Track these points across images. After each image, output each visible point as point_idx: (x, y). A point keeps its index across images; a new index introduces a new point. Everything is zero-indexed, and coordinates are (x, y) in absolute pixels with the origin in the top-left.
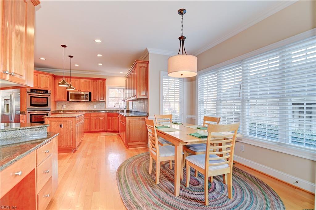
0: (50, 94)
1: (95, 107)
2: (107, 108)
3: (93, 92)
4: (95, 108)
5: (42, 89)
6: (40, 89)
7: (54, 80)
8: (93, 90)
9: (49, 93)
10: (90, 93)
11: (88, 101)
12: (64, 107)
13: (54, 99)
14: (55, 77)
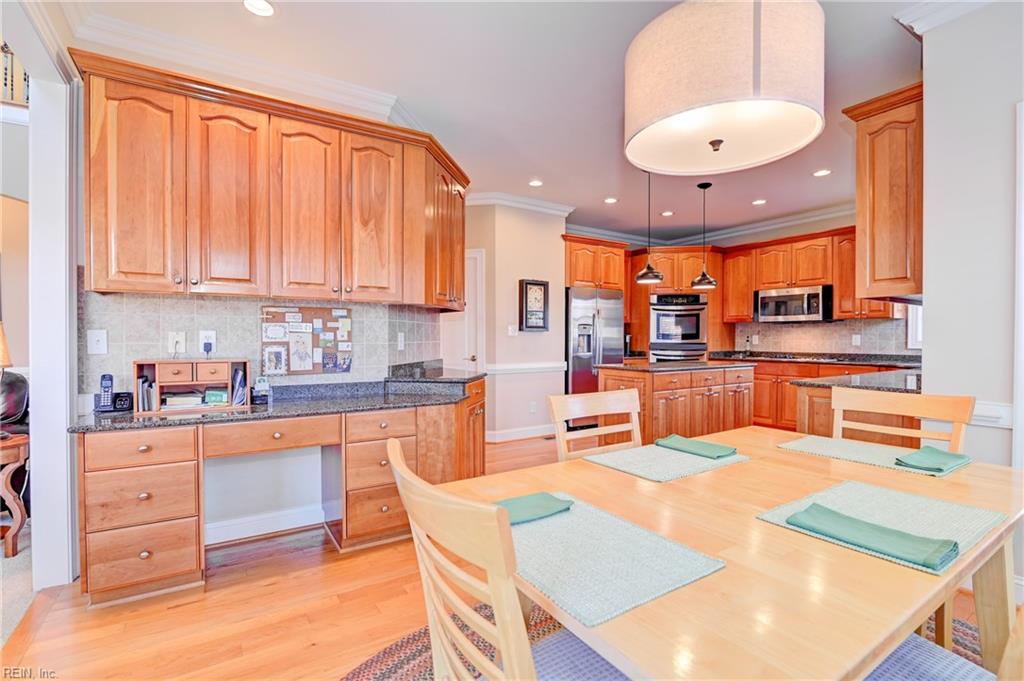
0: (706, 304)
1: (856, 340)
2: (910, 346)
3: (841, 283)
4: (857, 347)
5: (684, 293)
6: (679, 293)
7: (723, 261)
8: (841, 276)
9: (701, 301)
10: (828, 291)
11: (819, 317)
12: (755, 339)
13: (723, 318)
14: (726, 253)
